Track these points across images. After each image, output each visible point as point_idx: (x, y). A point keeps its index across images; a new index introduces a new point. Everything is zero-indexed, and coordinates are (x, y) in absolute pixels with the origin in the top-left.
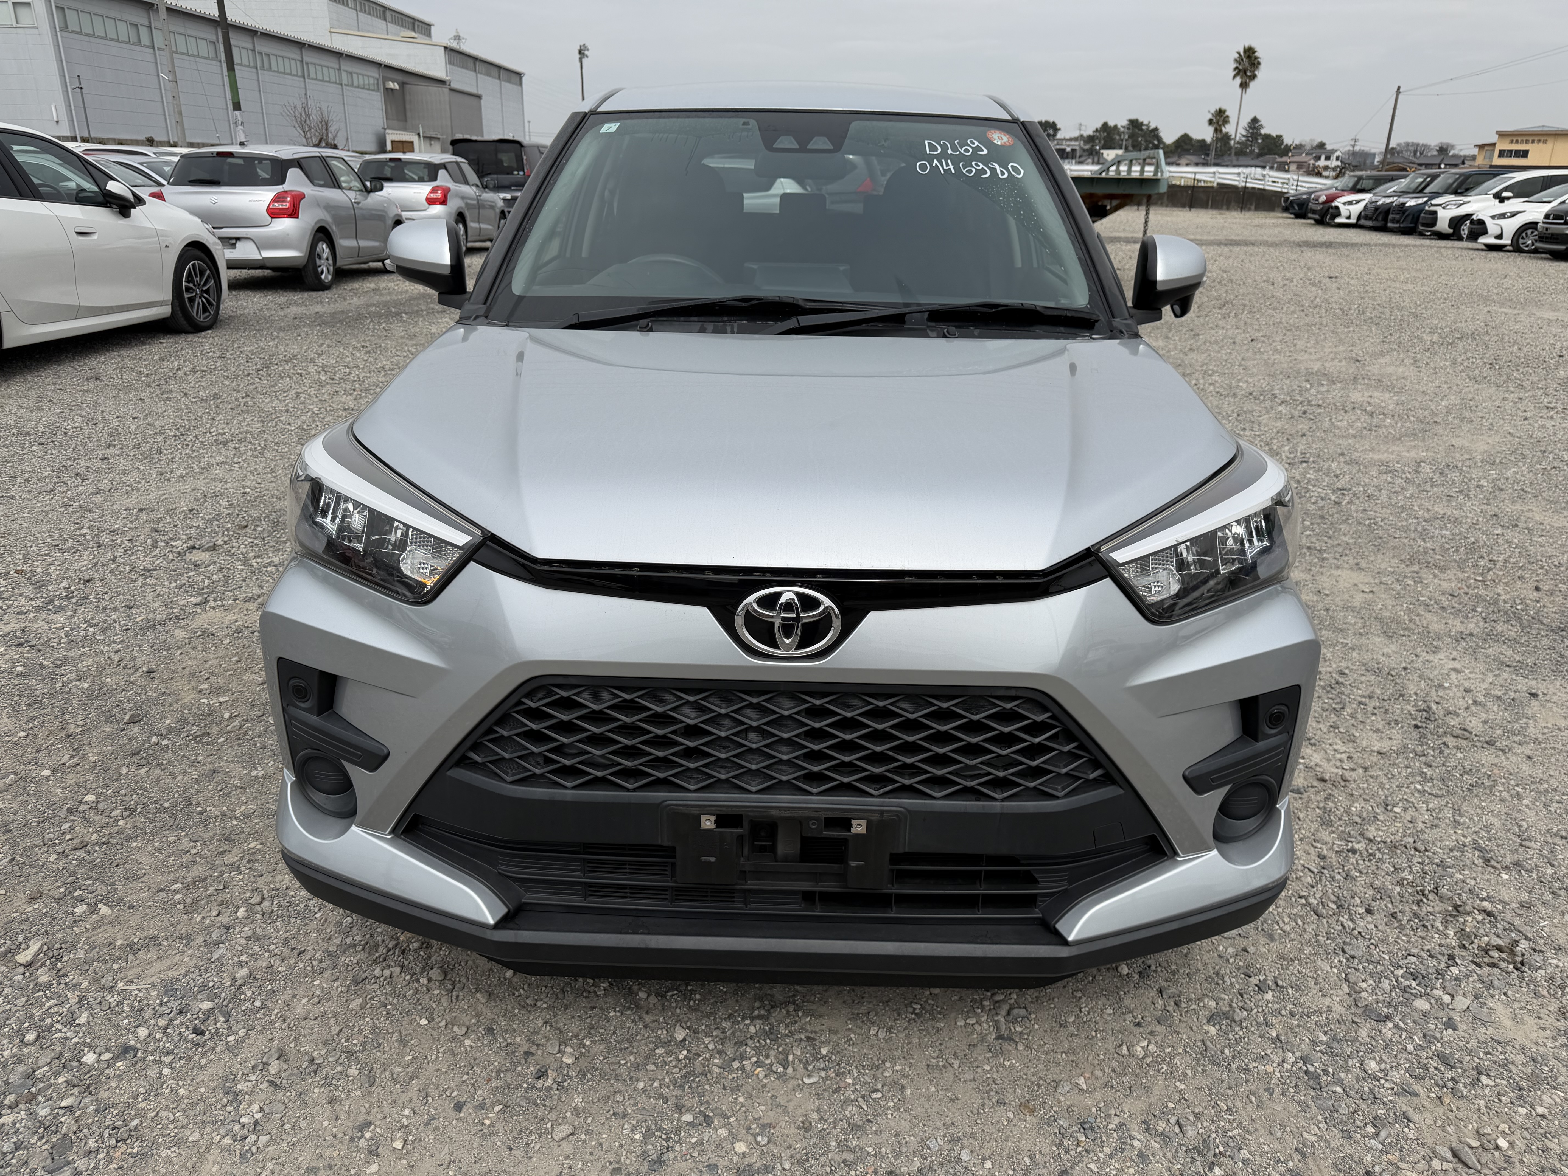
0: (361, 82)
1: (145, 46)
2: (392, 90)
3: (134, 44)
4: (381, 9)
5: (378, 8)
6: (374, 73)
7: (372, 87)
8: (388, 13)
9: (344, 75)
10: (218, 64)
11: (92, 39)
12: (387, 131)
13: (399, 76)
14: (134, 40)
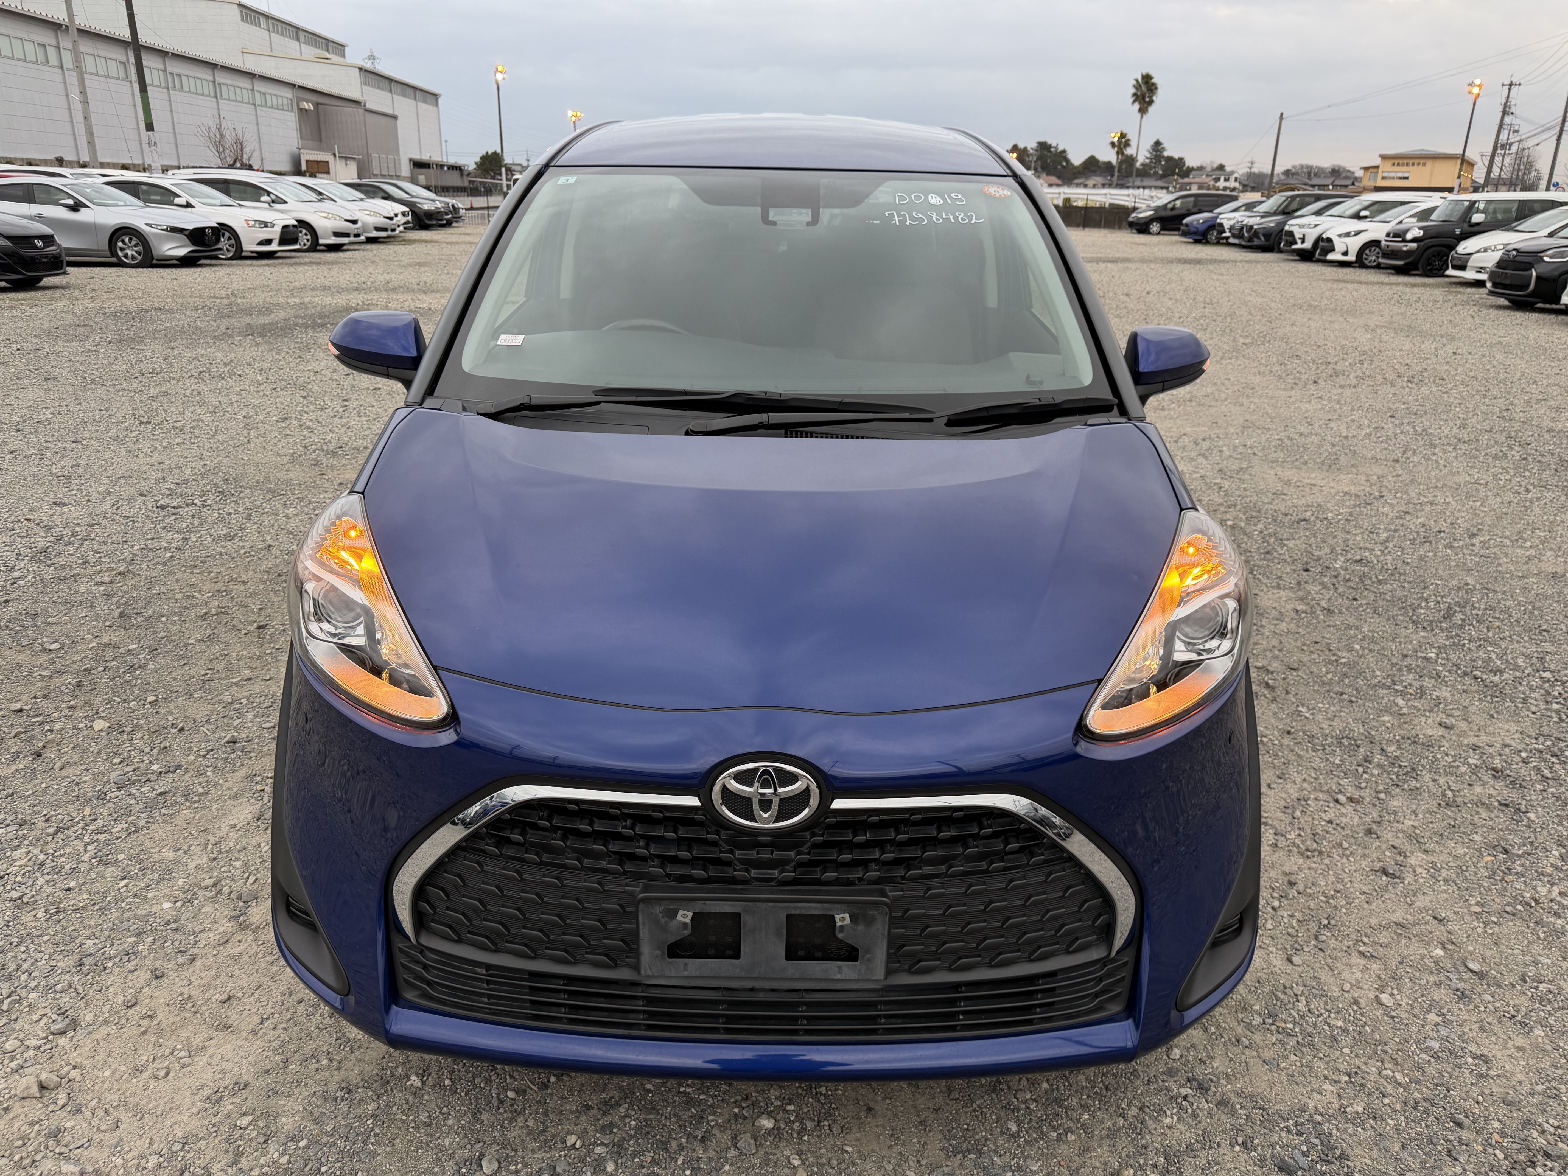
0: (275, 103)
1: (54, 66)
2: (306, 110)
3: (42, 64)
4: (294, 30)
5: (291, 28)
6: (288, 93)
7: (286, 108)
8: (301, 34)
9: (257, 95)
10: (128, 84)
12: (302, 151)
13: (313, 97)
14: (42, 60)
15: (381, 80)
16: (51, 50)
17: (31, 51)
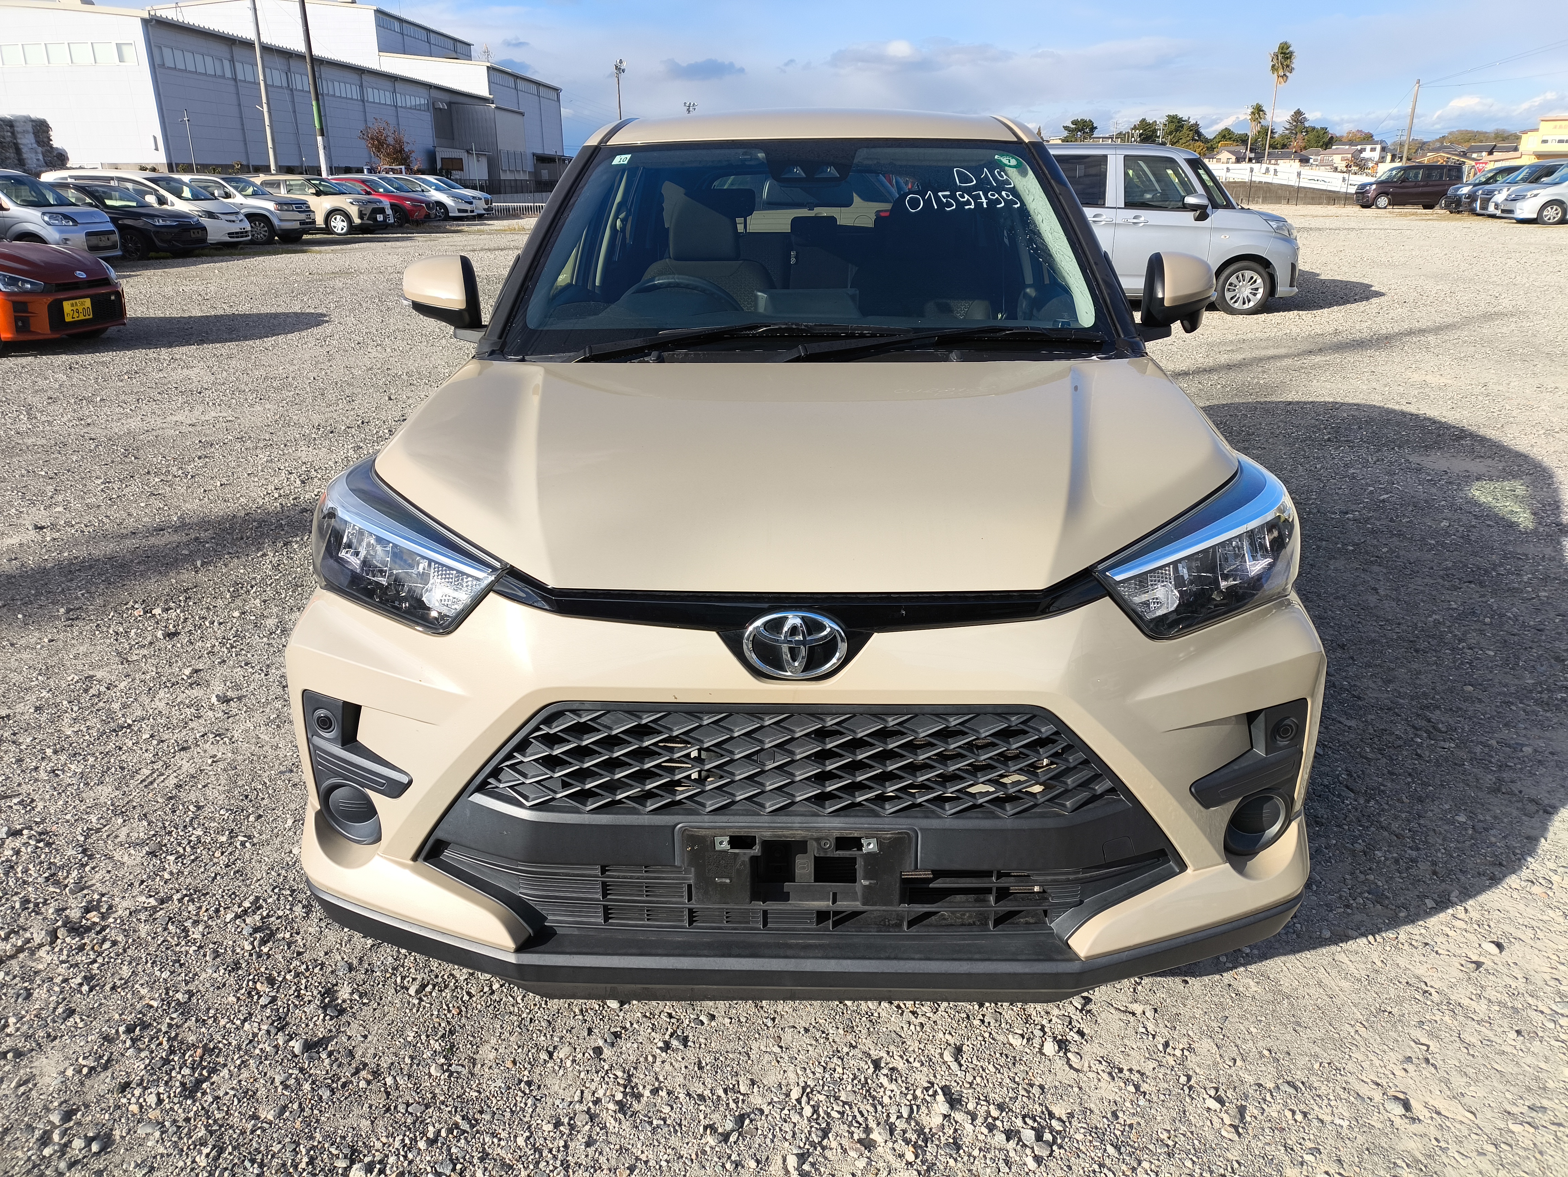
0: (413, 103)
1: (228, 79)
2: (441, 109)
3: (220, 77)
4: (425, 32)
5: (422, 31)
6: (425, 94)
7: (423, 107)
8: (434, 36)
9: (398, 96)
10: (289, 92)
11: (184, 74)
12: (437, 149)
13: (447, 97)
14: (219, 73)
15: (507, 76)
16: (227, 64)
17: (209, 65)
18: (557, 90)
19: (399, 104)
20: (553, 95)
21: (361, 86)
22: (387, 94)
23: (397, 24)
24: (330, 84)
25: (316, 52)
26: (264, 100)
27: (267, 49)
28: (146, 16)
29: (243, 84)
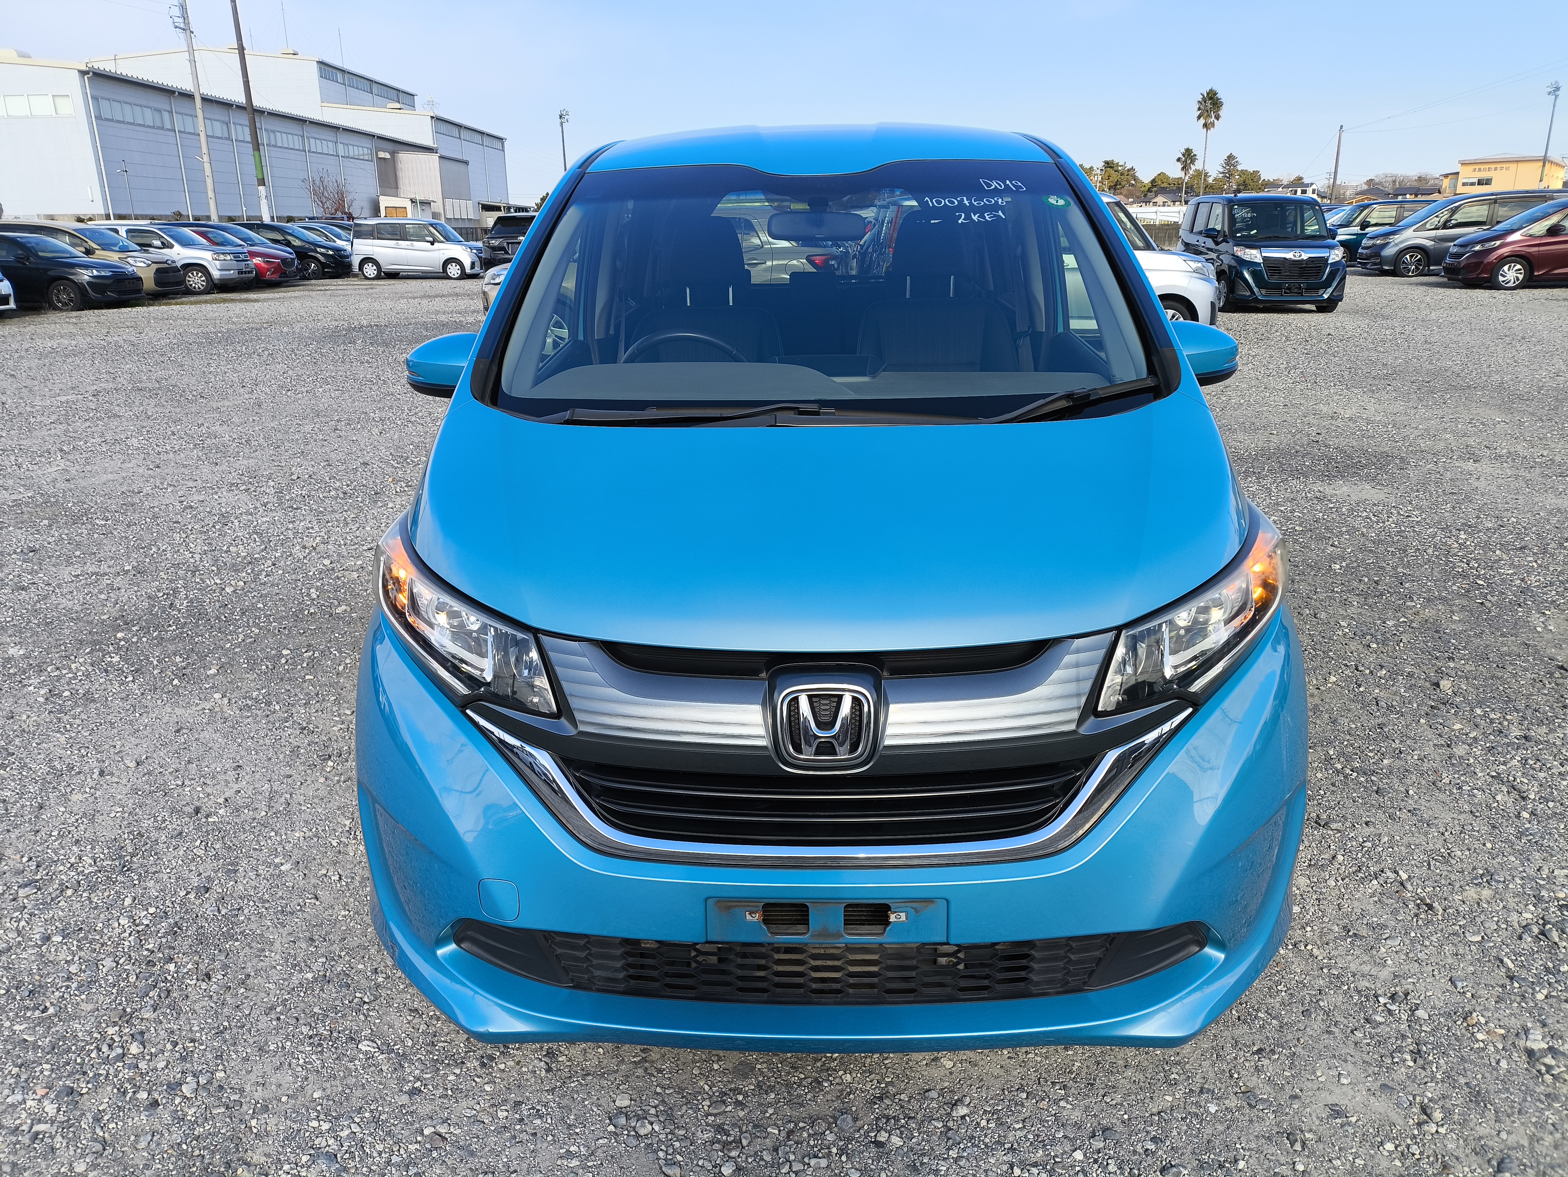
0: (356, 153)
1: (168, 130)
2: (384, 159)
3: (159, 128)
4: (368, 83)
5: (365, 81)
6: (367, 143)
7: (366, 158)
8: (375, 86)
9: (340, 146)
10: (230, 142)
11: (122, 126)
12: (381, 198)
13: (390, 146)
14: (158, 124)
15: (451, 126)
16: (166, 115)
17: (149, 117)
18: (501, 139)
19: (341, 153)
20: (498, 144)
21: (303, 137)
22: (330, 144)
23: (339, 75)
24: (272, 135)
25: (257, 102)
26: (204, 149)
27: (206, 100)
28: (84, 68)
29: (183, 135)
